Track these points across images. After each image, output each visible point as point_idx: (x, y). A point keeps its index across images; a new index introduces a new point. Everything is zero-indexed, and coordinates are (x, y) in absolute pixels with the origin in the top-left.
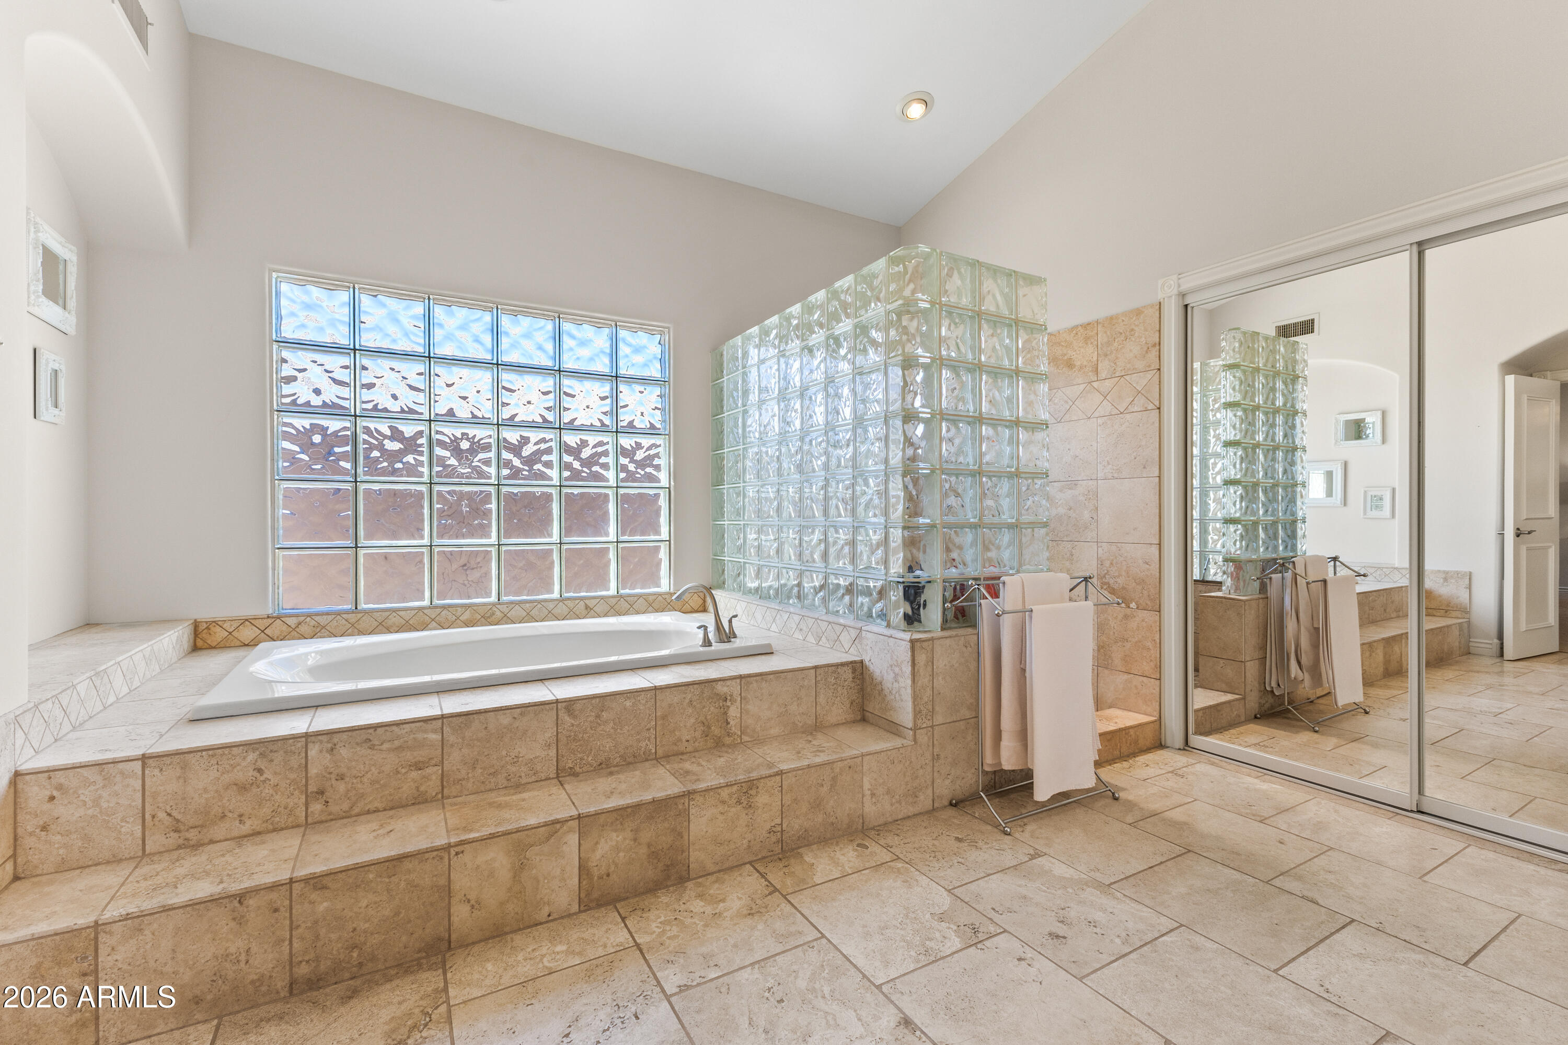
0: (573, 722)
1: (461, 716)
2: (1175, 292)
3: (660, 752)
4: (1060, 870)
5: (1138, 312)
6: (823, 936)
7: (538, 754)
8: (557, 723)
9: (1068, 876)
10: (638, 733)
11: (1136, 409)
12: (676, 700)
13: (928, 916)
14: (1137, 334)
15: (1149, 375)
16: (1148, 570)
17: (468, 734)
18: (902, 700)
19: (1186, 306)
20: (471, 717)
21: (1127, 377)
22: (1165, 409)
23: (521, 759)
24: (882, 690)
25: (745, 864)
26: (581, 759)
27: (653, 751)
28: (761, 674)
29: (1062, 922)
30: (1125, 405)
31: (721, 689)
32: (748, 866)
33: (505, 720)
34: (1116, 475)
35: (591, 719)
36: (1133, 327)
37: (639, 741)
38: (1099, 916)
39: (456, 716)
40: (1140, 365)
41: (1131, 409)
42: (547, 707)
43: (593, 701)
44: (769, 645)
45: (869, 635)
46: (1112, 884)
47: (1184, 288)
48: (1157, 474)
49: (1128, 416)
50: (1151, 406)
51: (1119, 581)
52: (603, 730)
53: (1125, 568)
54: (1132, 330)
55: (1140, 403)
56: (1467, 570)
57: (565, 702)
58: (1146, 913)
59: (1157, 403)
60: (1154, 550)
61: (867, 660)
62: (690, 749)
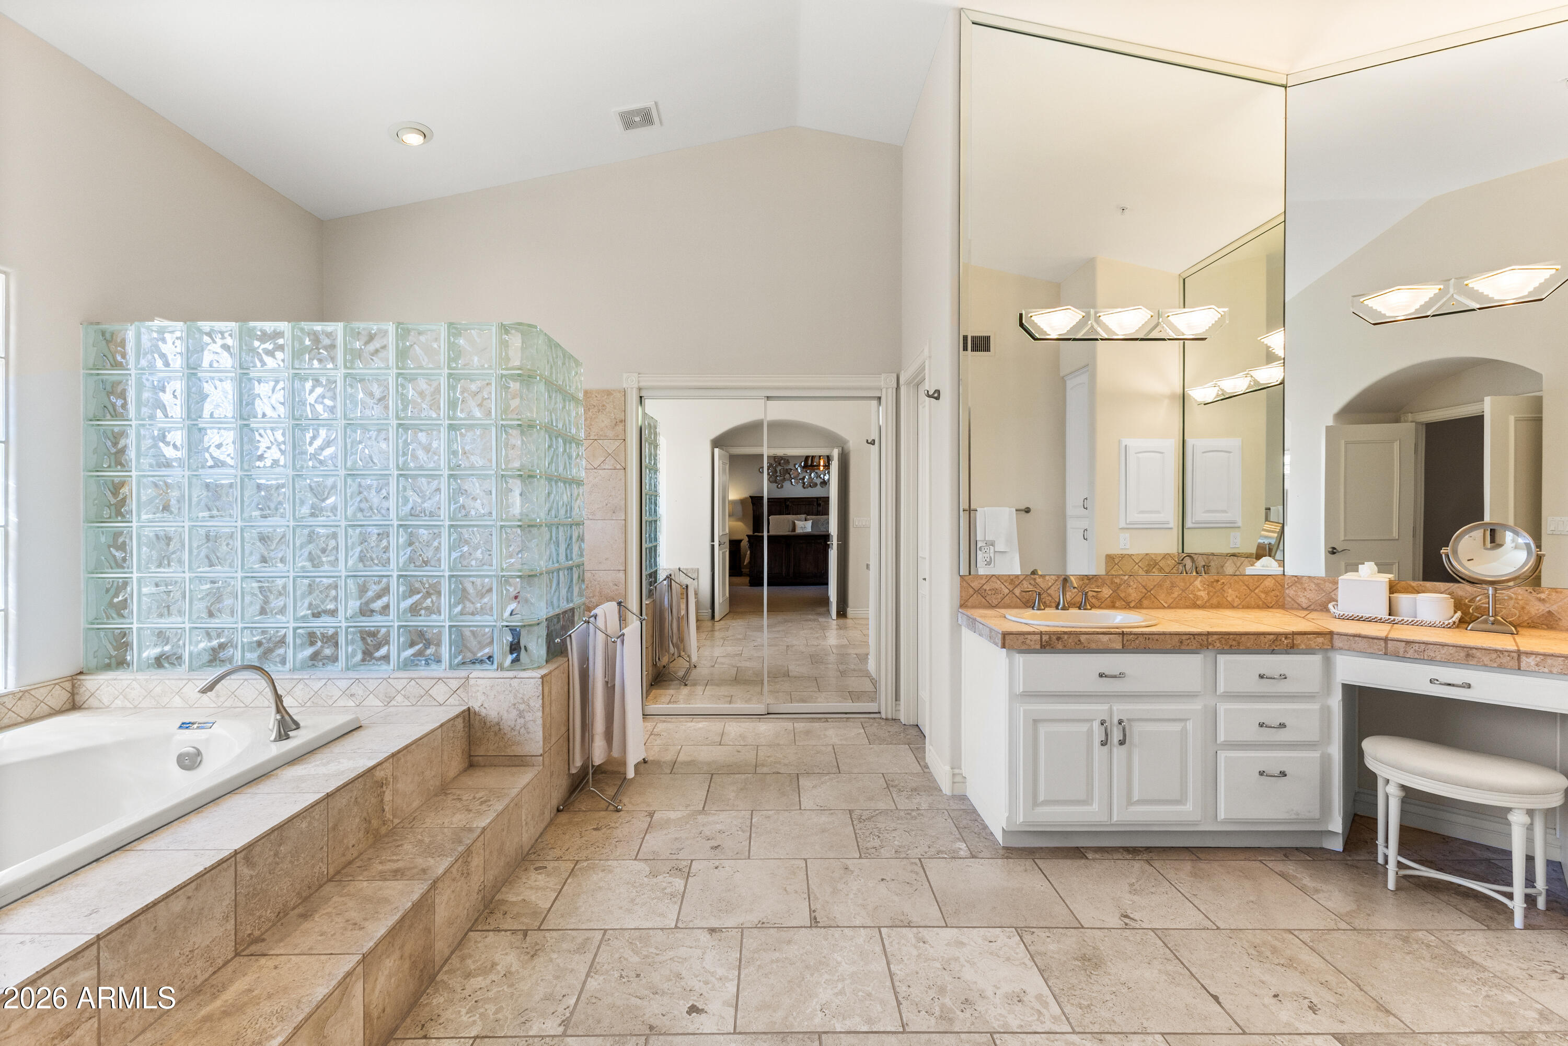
0: (252, 872)
1: (122, 925)
2: (637, 386)
3: (332, 871)
4: (673, 815)
5: (609, 393)
6: (606, 930)
7: (215, 935)
8: (236, 882)
9: (680, 816)
10: (313, 857)
11: (607, 467)
12: (344, 801)
13: (646, 879)
14: (607, 410)
15: (617, 443)
16: (617, 590)
17: (131, 948)
18: (528, 733)
19: (641, 397)
20: (136, 921)
21: (600, 442)
22: (628, 470)
23: (196, 952)
24: (500, 730)
25: (466, 934)
26: (260, 917)
27: (325, 873)
28: (406, 747)
29: (708, 839)
30: (598, 463)
31: (379, 774)
32: (471, 934)
33: (177, 905)
34: (590, 517)
35: (270, 860)
36: (605, 403)
37: (313, 866)
38: (719, 827)
39: (116, 929)
40: (610, 434)
41: (603, 466)
42: (225, 865)
43: (272, 837)
44: (357, 719)
45: (480, 682)
46: (704, 807)
47: (642, 384)
48: (623, 518)
49: (600, 472)
50: (618, 467)
51: (593, 600)
52: (282, 869)
53: (598, 589)
54: (604, 406)
55: (610, 463)
56: (697, 567)
57: (243, 850)
58: (734, 813)
59: (624, 465)
60: (622, 575)
61: (476, 705)
62: (356, 854)
